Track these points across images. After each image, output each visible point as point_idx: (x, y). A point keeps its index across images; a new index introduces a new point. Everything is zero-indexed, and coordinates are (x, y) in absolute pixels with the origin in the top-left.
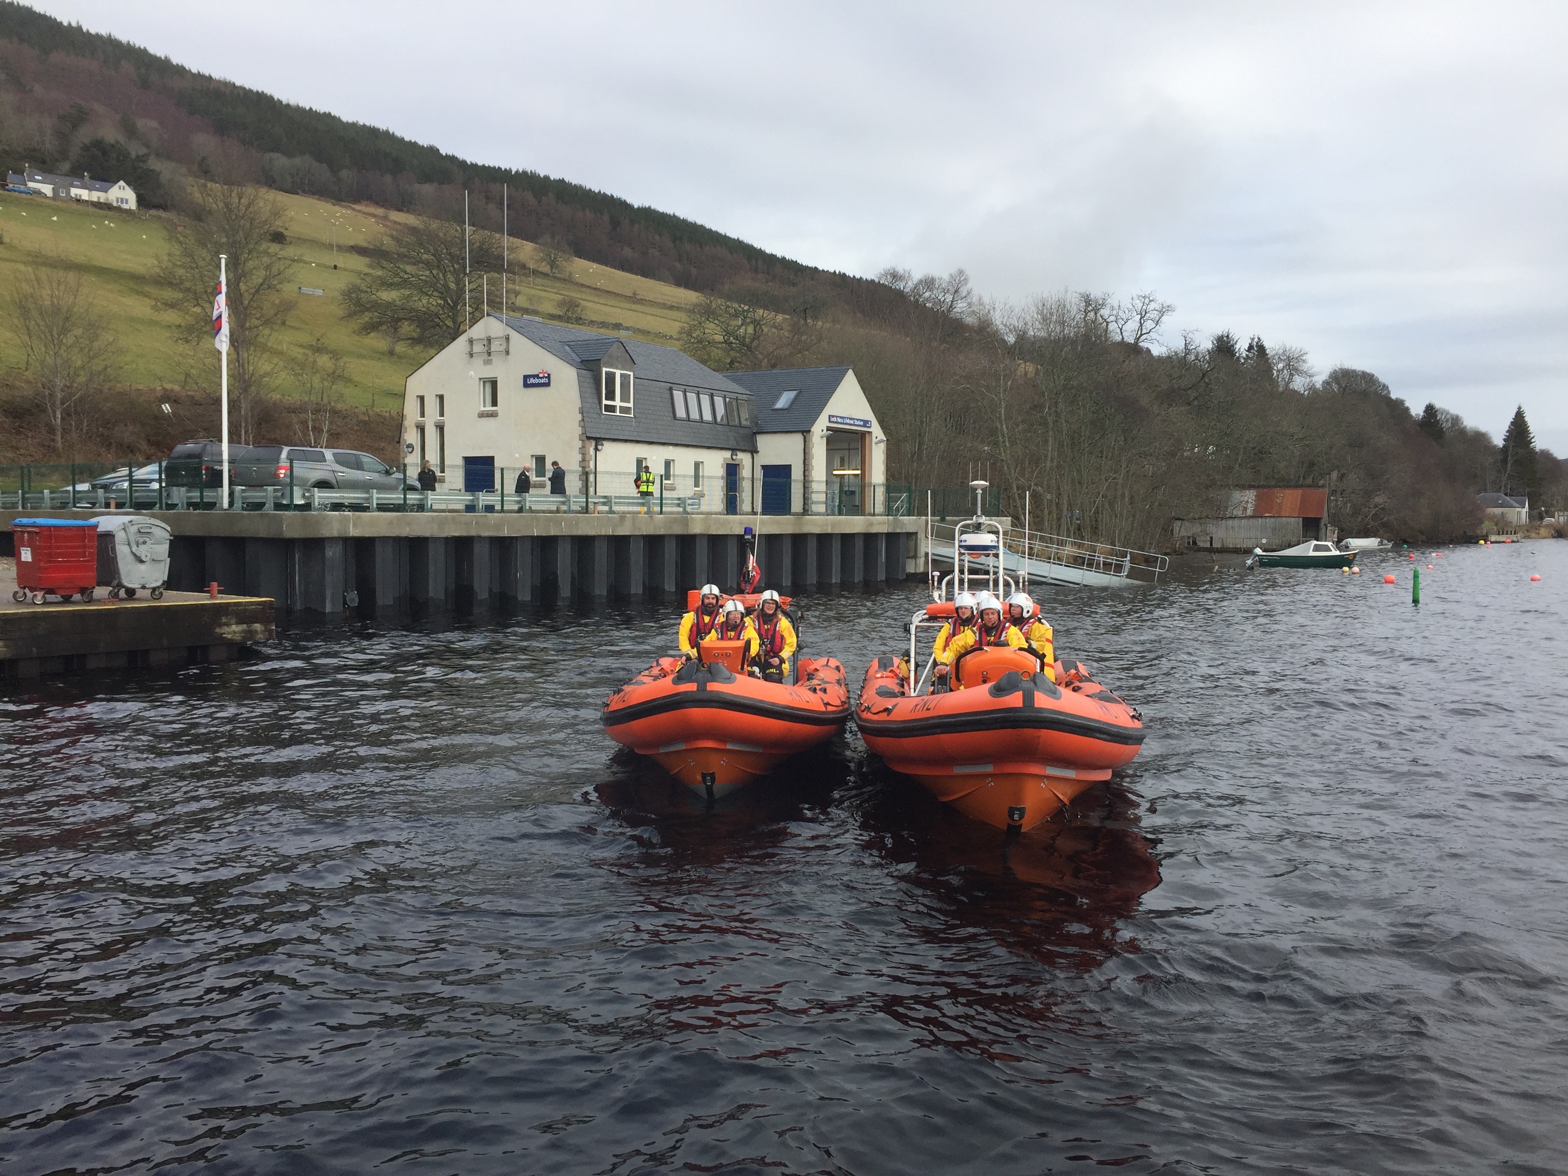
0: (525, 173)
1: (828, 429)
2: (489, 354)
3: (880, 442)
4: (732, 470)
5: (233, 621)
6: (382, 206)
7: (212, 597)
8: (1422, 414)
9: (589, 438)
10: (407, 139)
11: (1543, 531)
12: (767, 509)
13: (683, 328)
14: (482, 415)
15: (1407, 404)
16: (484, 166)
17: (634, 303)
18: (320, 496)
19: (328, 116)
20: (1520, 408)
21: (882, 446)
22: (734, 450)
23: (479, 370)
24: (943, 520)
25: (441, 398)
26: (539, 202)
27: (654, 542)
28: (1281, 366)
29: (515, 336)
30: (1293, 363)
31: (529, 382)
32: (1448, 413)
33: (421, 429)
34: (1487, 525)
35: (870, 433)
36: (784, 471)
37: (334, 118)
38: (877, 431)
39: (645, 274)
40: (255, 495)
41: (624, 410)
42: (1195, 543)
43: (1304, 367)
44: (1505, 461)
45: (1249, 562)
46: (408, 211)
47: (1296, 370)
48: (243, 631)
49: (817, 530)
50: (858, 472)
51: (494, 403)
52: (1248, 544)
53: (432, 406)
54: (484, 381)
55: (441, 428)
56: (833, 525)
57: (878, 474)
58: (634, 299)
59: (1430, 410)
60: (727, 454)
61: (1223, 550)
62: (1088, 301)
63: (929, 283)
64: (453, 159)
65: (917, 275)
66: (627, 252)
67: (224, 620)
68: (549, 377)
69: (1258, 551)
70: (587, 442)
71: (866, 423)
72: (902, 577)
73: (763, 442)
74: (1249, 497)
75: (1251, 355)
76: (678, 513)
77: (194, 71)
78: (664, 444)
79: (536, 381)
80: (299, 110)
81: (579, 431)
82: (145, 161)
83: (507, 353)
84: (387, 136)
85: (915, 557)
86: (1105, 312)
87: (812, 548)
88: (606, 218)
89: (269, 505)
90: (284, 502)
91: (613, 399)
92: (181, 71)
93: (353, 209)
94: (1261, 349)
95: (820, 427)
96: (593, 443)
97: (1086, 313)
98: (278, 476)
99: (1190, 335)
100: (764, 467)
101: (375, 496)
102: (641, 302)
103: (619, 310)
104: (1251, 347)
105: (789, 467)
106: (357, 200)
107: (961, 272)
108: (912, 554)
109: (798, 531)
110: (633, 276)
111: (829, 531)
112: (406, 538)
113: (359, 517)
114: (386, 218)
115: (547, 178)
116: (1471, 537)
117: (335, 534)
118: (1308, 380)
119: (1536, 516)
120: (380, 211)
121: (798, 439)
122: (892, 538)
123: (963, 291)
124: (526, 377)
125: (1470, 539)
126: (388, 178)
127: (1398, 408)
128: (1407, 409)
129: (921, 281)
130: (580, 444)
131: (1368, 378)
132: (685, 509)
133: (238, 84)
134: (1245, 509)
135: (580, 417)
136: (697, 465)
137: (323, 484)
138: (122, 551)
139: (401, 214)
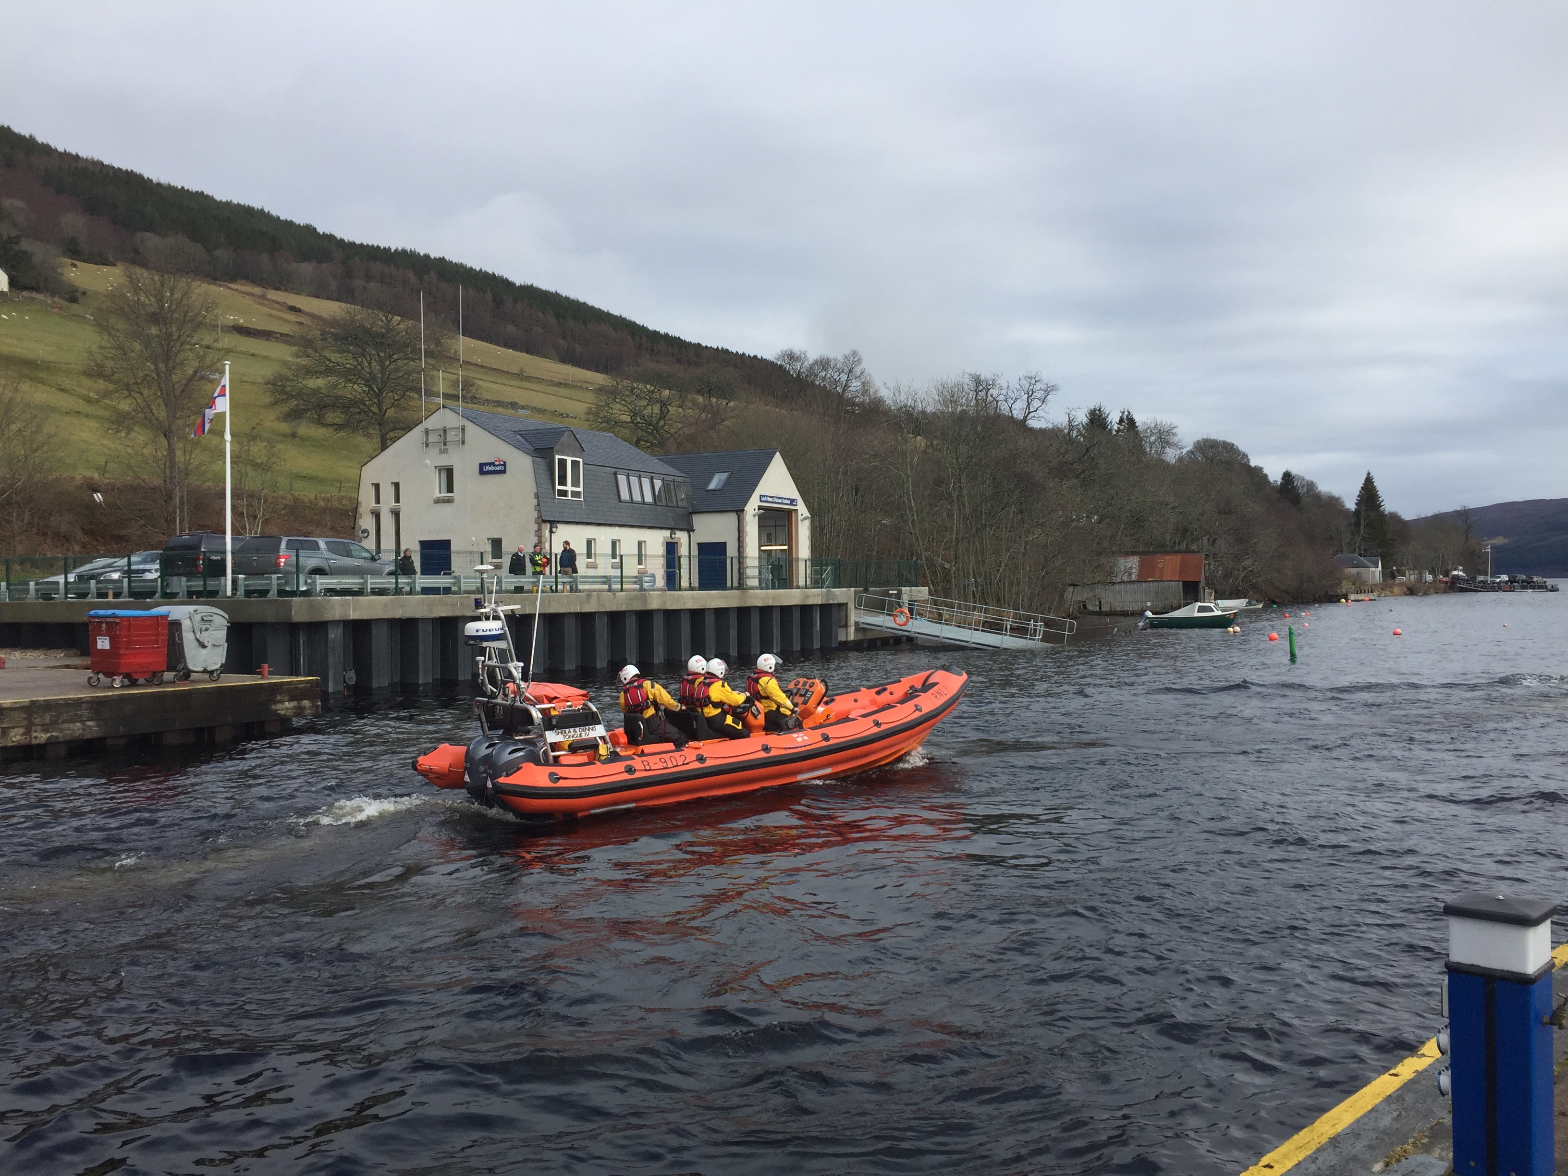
0: (404, 251)
1: (760, 508)
2: (445, 444)
3: (805, 519)
4: (671, 548)
5: (286, 698)
6: (259, 285)
7: (263, 678)
8: (1280, 481)
9: (545, 521)
10: (282, 218)
11: (1396, 590)
12: (703, 586)
13: (590, 409)
14: (438, 501)
15: (1265, 471)
16: (362, 245)
17: (522, 380)
18: (321, 582)
19: (201, 194)
20: (1369, 474)
21: (807, 523)
22: (672, 529)
23: (434, 459)
24: (866, 590)
25: (397, 486)
26: (421, 279)
27: (616, 618)
28: (1153, 439)
29: (470, 428)
30: (1164, 436)
31: (484, 470)
32: (1303, 479)
33: (377, 515)
34: (1345, 586)
35: (796, 511)
36: (721, 547)
37: (207, 196)
38: (802, 509)
39: (529, 351)
40: (257, 583)
41: (575, 494)
42: (1085, 606)
43: (1175, 440)
44: (1358, 524)
45: (1141, 624)
46: (286, 290)
47: (1167, 442)
48: (294, 708)
49: (760, 604)
50: (786, 547)
51: (450, 489)
52: (1136, 607)
53: (387, 493)
54: (440, 469)
55: (396, 514)
56: (774, 598)
57: (804, 549)
58: (521, 376)
59: (1287, 476)
60: (667, 533)
61: (1112, 614)
62: (977, 381)
63: (824, 364)
64: (330, 238)
65: (813, 356)
66: (511, 329)
67: (279, 697)
68: (505, 464)
69: (1149, 614)
70: (543, 525)
71: (792, 502)
72: (834, 645)
73: (698, 521)
74: (1133, 563)
75: (1122, 427)
76: (634, 590)
77: (61, 149)
78: (610, 525)
79: (492, 468)
80: (170, 189)
81: (535, 514)
82: (17, 243)
83: (463, 442)
84: (262, 215)
85: (846, 626)
86: (994, 392)
87: (755, 621)
88: (489, 296)
89: (273, 594)
90: (288, 589)
91: (565, 485)
92: (47, 150)
93: (230, 288)
94: (1131, 422)
95: (752, 506)
96: (548, 526)
97: (977, 392)
98: (278, 564)
99: (1073, 413)
100: (699, 544)
101: (369, 581)
102: (529, 379)
103: (509, 388)
104: (1121, 421)
105: (724, 544)
106: (233, 280)
107: (855, 353)
108: (843, 623)
109: (743, 605)
110: (518, 354)
111: (770, 604)
112: (400, 619)
113: (357, 601)
114: (263, 297)
115: (427, 256)
116: (1333, 597)
117: (337, 617)
118: (1178, 452)
119: (1389, 575)
120: (258, 290)
121: (732, 518)
122: (825, 608)
123: (857, 371)
124: (482, 465)
125: (1333, 598)
126: (265, 258)
127: (1257, 475)
128: (1266, 476)
129: (816, 362)
130: (536, 527)
131: (1229, 448)
132: (641, 586)
133: (106, 162)
134: (1130, 574)
135: (535, 501)
136: (640, 544)
137: (318, 571)
138: (188, 638)
139: (279, 293)
